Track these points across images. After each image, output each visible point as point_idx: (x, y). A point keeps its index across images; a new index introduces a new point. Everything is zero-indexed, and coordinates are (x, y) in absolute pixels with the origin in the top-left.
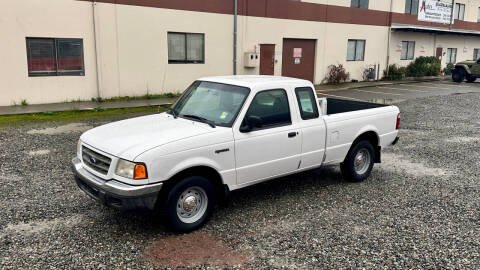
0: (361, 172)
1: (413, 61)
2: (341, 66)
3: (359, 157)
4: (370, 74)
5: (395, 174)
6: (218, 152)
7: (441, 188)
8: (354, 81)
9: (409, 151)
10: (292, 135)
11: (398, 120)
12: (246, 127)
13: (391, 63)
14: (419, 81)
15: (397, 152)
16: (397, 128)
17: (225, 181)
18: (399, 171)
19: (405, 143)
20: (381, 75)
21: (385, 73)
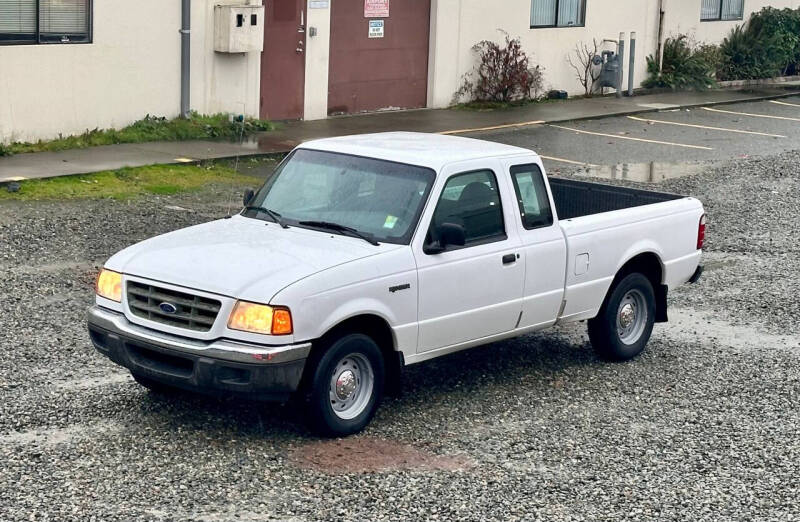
0: (630, 339)
1: (743, 24)
2: (514, 46)
3: (626, 309)
4: (605, 69)
5: (698, 346)
6: (393, 289)
7: (787, 366)
8: (556, 96)
9: (725, 303)
10: (508, 260)
11: (701, 228)
12: (434, 244)
13: (671, 32)
14: (761, 96)
15: (699, 305)
16: (699, 246)
17: (401, 346)
18: (705, 341)
19: (719, 285)
20: (640, 75)
21: (652, 67)
